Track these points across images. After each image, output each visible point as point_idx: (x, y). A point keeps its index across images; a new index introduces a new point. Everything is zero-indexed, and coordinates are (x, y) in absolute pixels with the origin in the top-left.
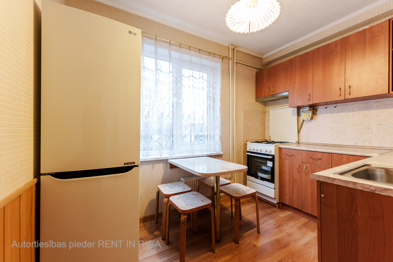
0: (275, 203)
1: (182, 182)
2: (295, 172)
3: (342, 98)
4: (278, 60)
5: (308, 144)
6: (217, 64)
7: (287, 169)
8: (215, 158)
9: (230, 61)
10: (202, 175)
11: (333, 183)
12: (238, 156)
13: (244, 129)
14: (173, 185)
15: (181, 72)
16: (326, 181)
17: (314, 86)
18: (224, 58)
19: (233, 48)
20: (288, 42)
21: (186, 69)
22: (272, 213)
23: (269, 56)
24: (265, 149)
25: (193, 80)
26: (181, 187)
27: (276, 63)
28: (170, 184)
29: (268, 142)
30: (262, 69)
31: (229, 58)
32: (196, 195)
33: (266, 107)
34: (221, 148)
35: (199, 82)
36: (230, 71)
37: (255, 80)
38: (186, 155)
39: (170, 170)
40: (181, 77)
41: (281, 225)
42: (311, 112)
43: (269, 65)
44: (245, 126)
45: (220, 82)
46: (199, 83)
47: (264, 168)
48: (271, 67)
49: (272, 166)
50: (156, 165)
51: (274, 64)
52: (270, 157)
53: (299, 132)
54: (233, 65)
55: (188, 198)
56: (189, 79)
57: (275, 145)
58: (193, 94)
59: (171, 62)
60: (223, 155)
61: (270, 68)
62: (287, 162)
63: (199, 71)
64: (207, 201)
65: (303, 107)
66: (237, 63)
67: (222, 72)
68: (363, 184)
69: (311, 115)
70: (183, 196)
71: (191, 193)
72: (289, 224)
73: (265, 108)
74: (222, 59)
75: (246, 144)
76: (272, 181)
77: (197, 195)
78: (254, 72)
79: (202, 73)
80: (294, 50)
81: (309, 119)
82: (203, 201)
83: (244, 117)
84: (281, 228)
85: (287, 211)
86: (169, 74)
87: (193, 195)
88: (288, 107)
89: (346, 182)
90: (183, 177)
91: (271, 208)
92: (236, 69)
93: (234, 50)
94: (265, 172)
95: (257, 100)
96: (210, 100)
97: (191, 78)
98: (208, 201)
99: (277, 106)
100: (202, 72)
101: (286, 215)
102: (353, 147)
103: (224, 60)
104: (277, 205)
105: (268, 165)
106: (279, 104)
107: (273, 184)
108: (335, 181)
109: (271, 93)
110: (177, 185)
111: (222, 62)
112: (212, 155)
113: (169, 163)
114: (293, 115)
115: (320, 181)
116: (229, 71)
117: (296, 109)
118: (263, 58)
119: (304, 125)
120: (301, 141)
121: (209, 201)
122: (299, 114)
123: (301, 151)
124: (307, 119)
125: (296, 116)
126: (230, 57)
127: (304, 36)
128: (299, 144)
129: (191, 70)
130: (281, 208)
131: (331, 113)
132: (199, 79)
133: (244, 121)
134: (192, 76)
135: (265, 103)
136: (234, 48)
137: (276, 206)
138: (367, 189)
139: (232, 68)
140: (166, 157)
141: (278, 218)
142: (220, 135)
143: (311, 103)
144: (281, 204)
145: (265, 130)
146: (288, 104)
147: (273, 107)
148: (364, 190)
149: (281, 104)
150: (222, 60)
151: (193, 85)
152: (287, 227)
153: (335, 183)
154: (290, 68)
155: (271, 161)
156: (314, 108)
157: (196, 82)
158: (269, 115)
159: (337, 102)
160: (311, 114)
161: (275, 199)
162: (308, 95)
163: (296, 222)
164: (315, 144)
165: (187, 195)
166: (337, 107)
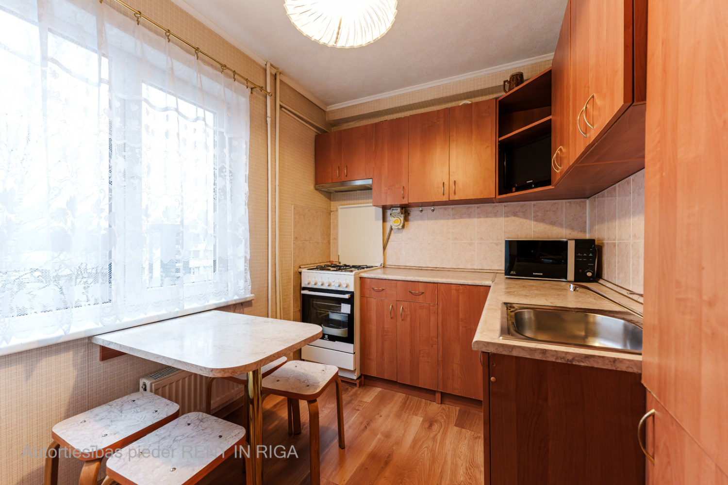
0: (355, 378)
1: (145, 390)
2: (386, 319)
3: (445, 199)
4: (352, 121)
5: (399, 268)
6: (241, 99)
7: (373, 315)
8: (234, 312)
9: (269, 98)
10: (223, 372)
11: (510, 354)
12: (284, 299)
13: (294, 243)
14: (116, 410)
15: (139, 91)
16: (498, 353)
17: (410, 174)
18: (255, 87)
19: (274, 74)
20: (369, 94)
21: (156, 87)
22: (352, 399)
23: (339, 108)
24: (337, 281)
25: (178, 121)
26: (144, 409)
27: (349, 126)
28: (105, 407)
29: (339, 268)
30: (326, 132)
31: (266, 90)
32: (197, 422)
33: (332, 202)
34: (250, 286)
35: (195, 130)
36: (269, 120)
37: (314, 148)
38: (158, 316)
39: (102, 365)
40: (139, 103)
41: (371, 420)
42: (403, 216)
43: (336, 126)
44: (296, 238)
45: (248, 139)
46: (195, 132)
47: (334, 316)
48: (343, 130)
49: (349, 313)
50: (44, 360)
51: (345, 127)
52: (347, 296)
53: (384, 248)
54: (274, 108)
55: (174, 441)
56: (167, 116)
57: (355, 273)
58: (180, 155)
59: (104, 55)
60: (253, 301)
61: (340, 132)
62: (373, 302)
63: (195, 105)
64: (233, 434)
65: (392, 207)
66: (281, 107)
67: (250, 119)
68: (556, 351)
69: (402, 222)
70: (157, 439)
71: (181, 420)
72: (382, 414)
73: (330, 204)
74: (252, 89)
75: (300, 273)
76: (349, 339)
77: (202, 421)
78: (312, 133)
79: (202, 110)
80: (378, 110)
81: (400, 227)
82: (220, 437)
83: (294, 219)
84: (373, 425)
85: (375, 388)
86: (99, 86)
87: (189, 424)
88: (371, 204)
89: (531, 350)
90: (146, 376)
91: (347, 389)
92: (280, 120)
93: (275, 79)
94: (336, 324)
95: (318, 188)
96: (224, 177)
97: (173, 114)
98: (236, 432)
99: (350, 202)
100: (205, 109)
101: (374, 396)
102: (454, 270)
103: (254, 93)
104: (358, 381)
105: (342, 311)
106: (354, 199)
107: (351, 346)
108: (514, 350)
109: (343, 178)
110: (130, 407)
111: (250, 97)
112: (230, 303)
113: (96, 345)
114: (376, 219)
115: (489, 353)
116: (267, 121)
117: (381, 210)
118: (328, 110)
119: (391, 237)
120: (388, 263)
121: (239, 431)
122: (384, 220)
123: (395, 282)
124: (397, 227)
125: (381, 221)
126: (269, 90)
127: (393, 90)
128: (385, 269)
129: (173, 95)
130: (364, 385)
131: (429, 219)
132: (193, 121)
133: (295, 226)
134: (177, 110)
135: (330, 195)
136: (276, 74)
137: (356, 384)
138: (561, 358)
139: (271, 114)
140: (85, 331)
141: (363, 407)
142: (248, 257)
143: (405, 202)
144: (363, 377)
145: (329, 244)
146: (371, 200)
147: (344, 202)
148: (557, 361)
149: (357, 199)
150: (252, 93)
151: (178, 134)
152: (381, 419)
153: (515, 353)
154: (374, 137)
155: (348, 304)
156: (405, 210)
157: (186, 128)
158: (337, 217)
159: (434, 204)
160: (402, 219)
161: (354, 371)
162: (402, 188)
163: (391, 405)
164: (408, 268)
165: (168, 434)
166: (435, 211)
